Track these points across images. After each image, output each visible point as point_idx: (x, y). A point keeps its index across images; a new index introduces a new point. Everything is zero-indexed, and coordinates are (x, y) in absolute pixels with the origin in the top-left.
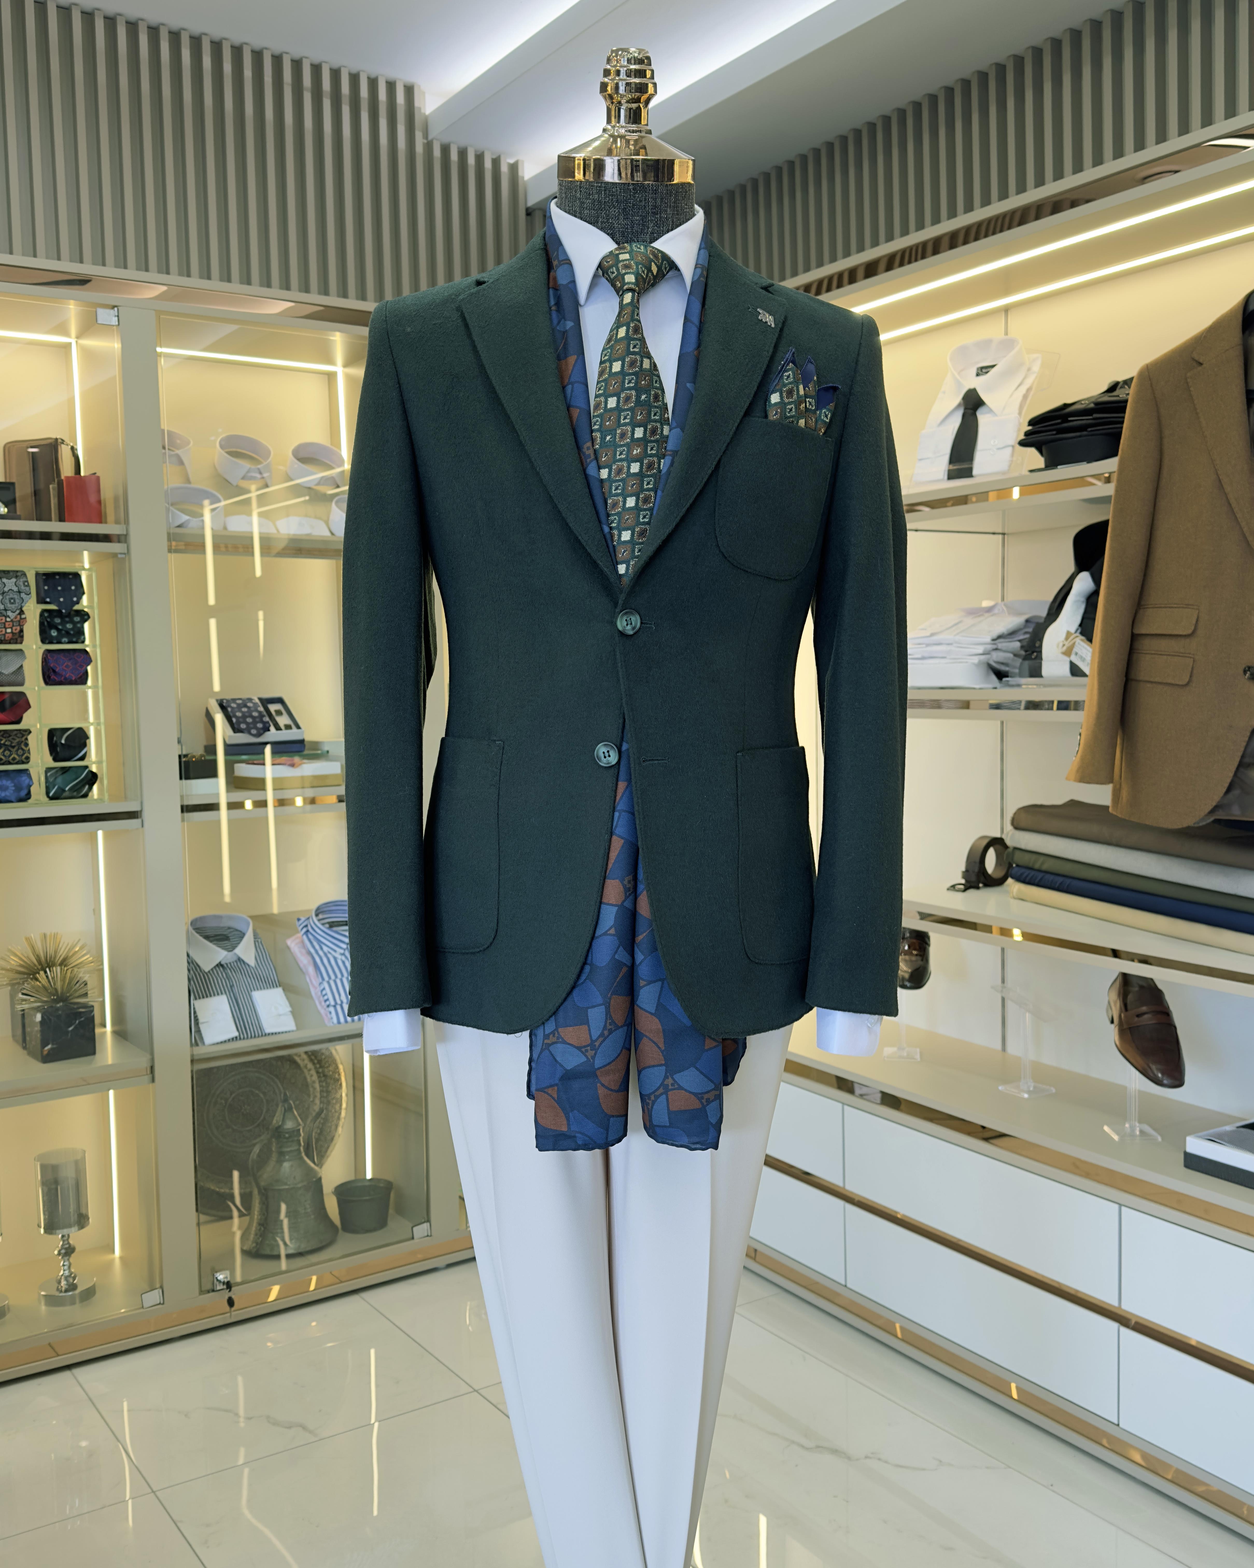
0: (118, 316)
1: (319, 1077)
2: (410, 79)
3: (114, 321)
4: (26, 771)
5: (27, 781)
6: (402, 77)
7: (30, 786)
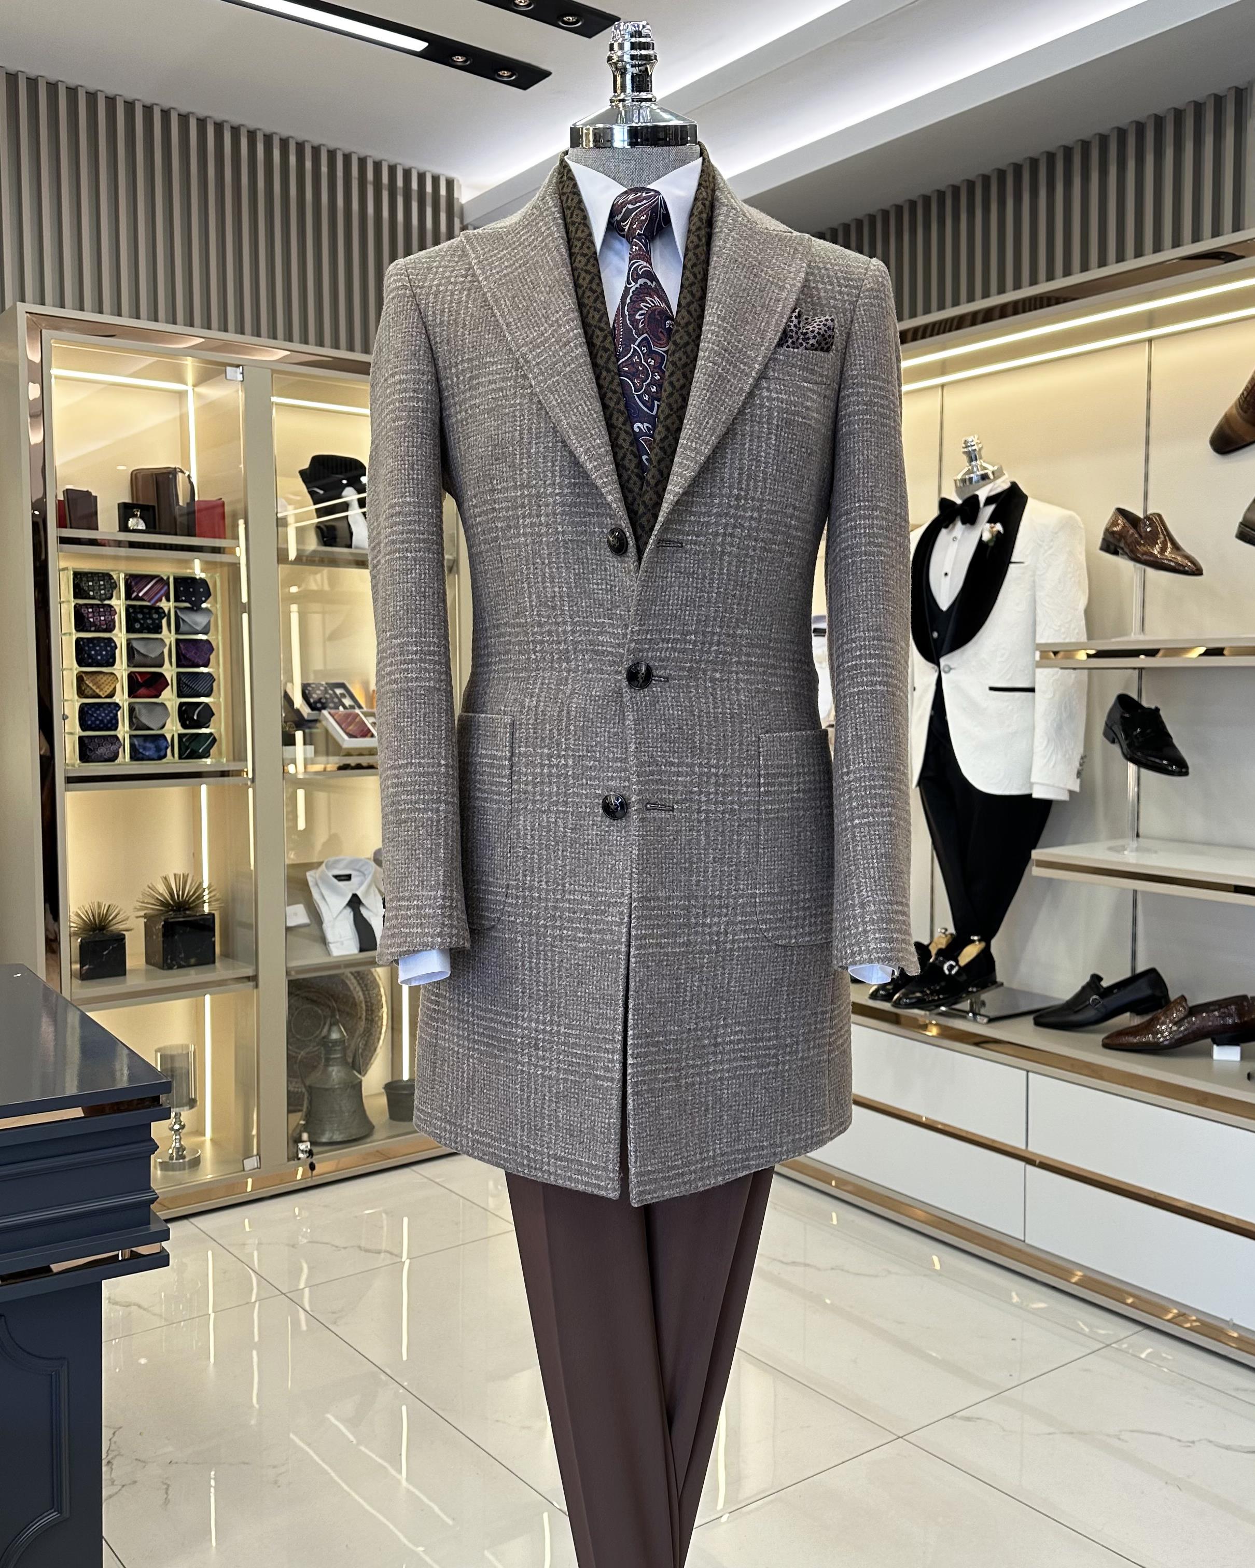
0: (242, 373)
1: (365, 998)
2: (452, 174)
3: (240, 377)
4: (163, 737)
5: (165, 744)
6: (445, 172)
7: (167, 748)
